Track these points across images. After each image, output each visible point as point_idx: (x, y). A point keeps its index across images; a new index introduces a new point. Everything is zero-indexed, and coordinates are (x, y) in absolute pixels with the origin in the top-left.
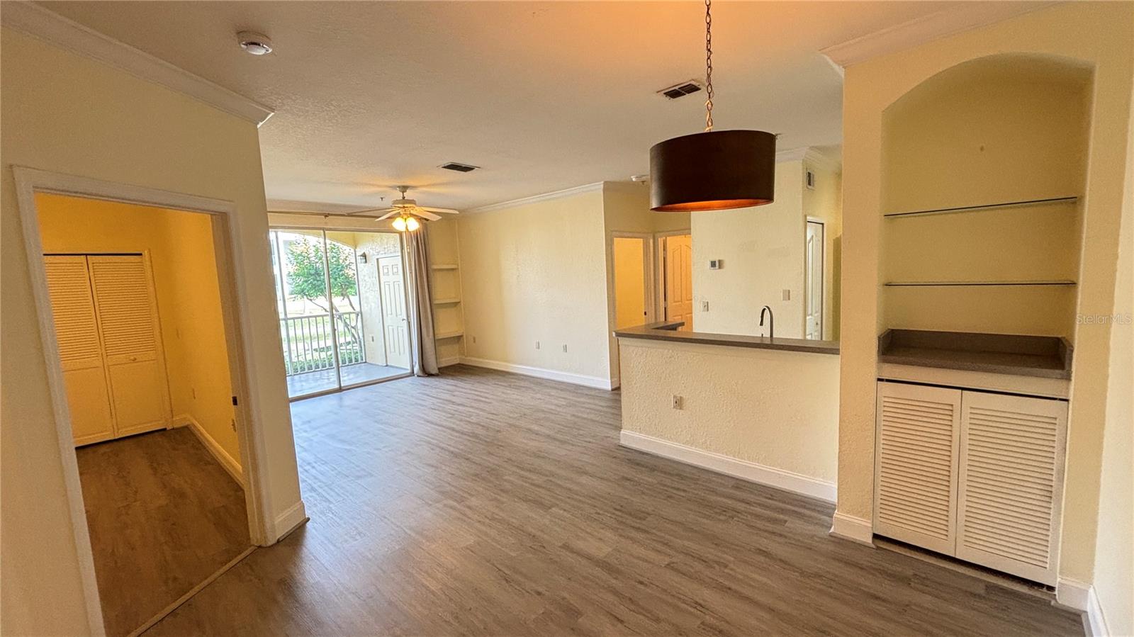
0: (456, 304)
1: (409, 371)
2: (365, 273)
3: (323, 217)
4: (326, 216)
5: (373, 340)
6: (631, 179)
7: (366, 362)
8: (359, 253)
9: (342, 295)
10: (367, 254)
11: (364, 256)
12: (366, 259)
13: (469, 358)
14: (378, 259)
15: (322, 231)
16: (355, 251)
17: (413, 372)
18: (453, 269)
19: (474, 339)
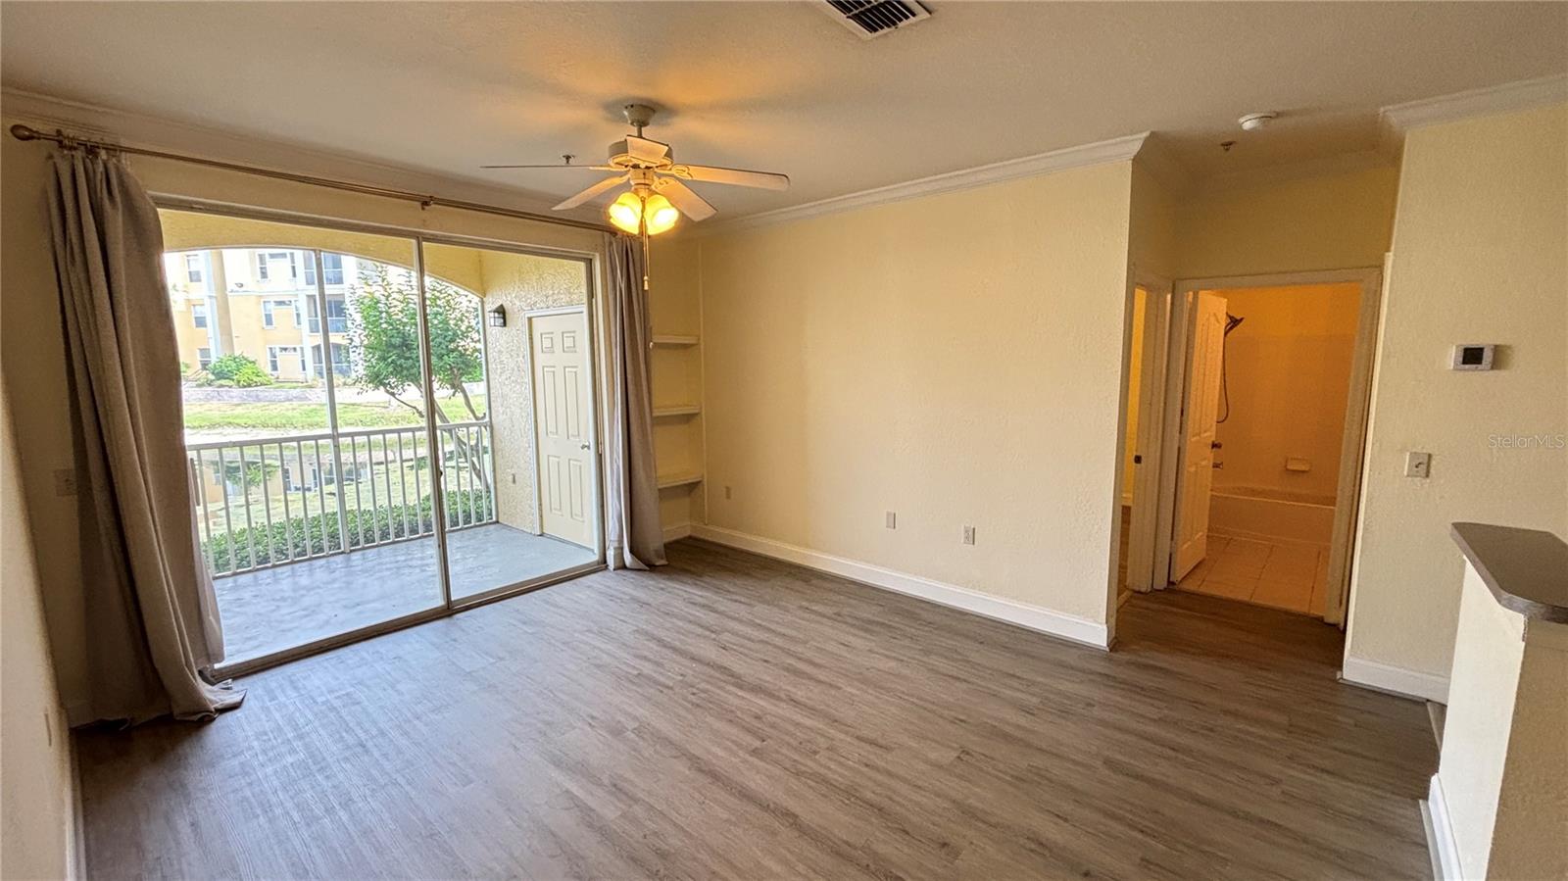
0: (688, 418)
1: (595, 557)
2: (502, 346)
3: (418, 204)
4: (425, 204)
5: (514, 481)
6: (1241, 126)
7: (497, 522)
8: (491, 304)
9: (453, 386)
10: (507, 306)
11: (501, 311)
12: (504, 318)
13: (710, 527)
14: (530, 319)
15: (414, 242)
16: (483, 302)
17: (605, 562)
18: (685, 346)
19: (728, 489)
